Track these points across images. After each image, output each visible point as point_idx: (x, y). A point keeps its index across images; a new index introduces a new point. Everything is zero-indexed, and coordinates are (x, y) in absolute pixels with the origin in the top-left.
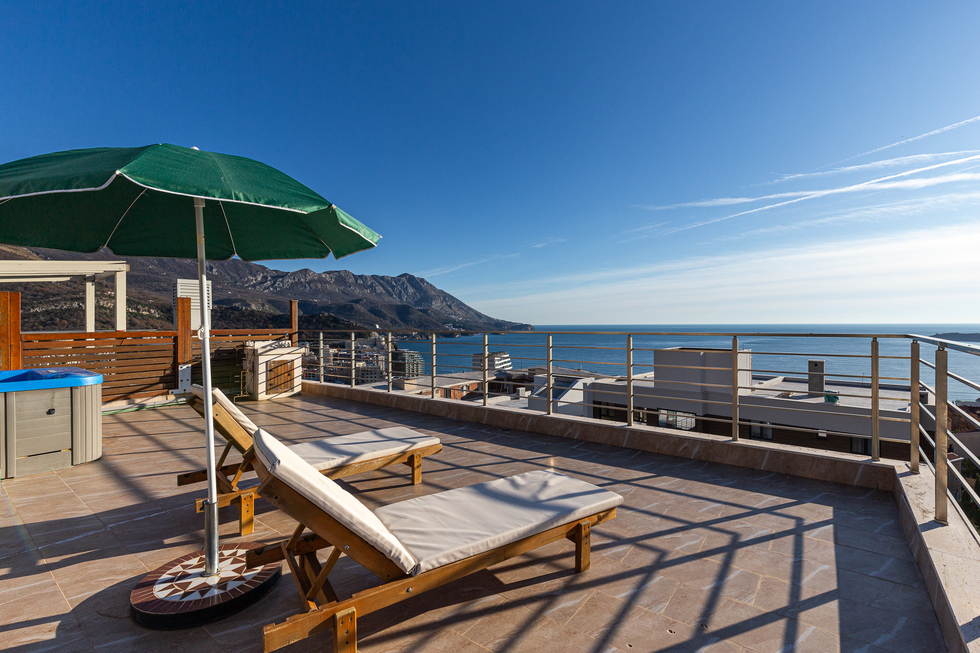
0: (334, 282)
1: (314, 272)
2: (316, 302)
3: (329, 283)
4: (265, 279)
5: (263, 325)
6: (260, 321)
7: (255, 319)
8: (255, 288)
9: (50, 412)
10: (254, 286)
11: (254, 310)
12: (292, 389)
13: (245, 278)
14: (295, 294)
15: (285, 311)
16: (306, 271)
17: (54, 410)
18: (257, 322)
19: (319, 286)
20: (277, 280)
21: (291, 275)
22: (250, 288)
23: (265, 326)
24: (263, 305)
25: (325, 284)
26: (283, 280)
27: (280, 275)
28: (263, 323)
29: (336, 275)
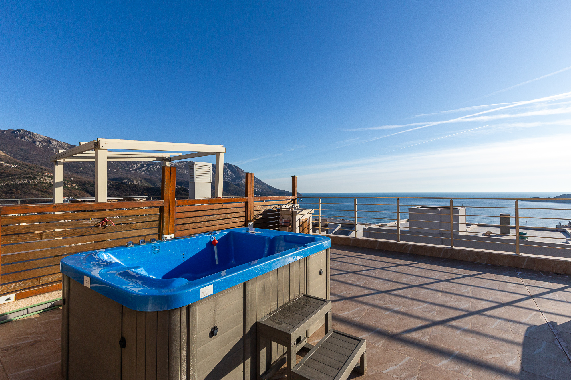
0: (184, 168)
3: (181, 168)
4: (142, 166)
6: (140, 191)
7: (136, 190)
10: (136, 170)
11: (136, 184)
13: (130, 165)
15: (154, 185)
18: (138, 192)
20: (149, 167)
21: (158, 164)
22: (133, 171)
23: (143, 194)
24: (141, 181)
26: (153, 167)
27: (152, 163)
28: (141, 192)
29: (185, 164)
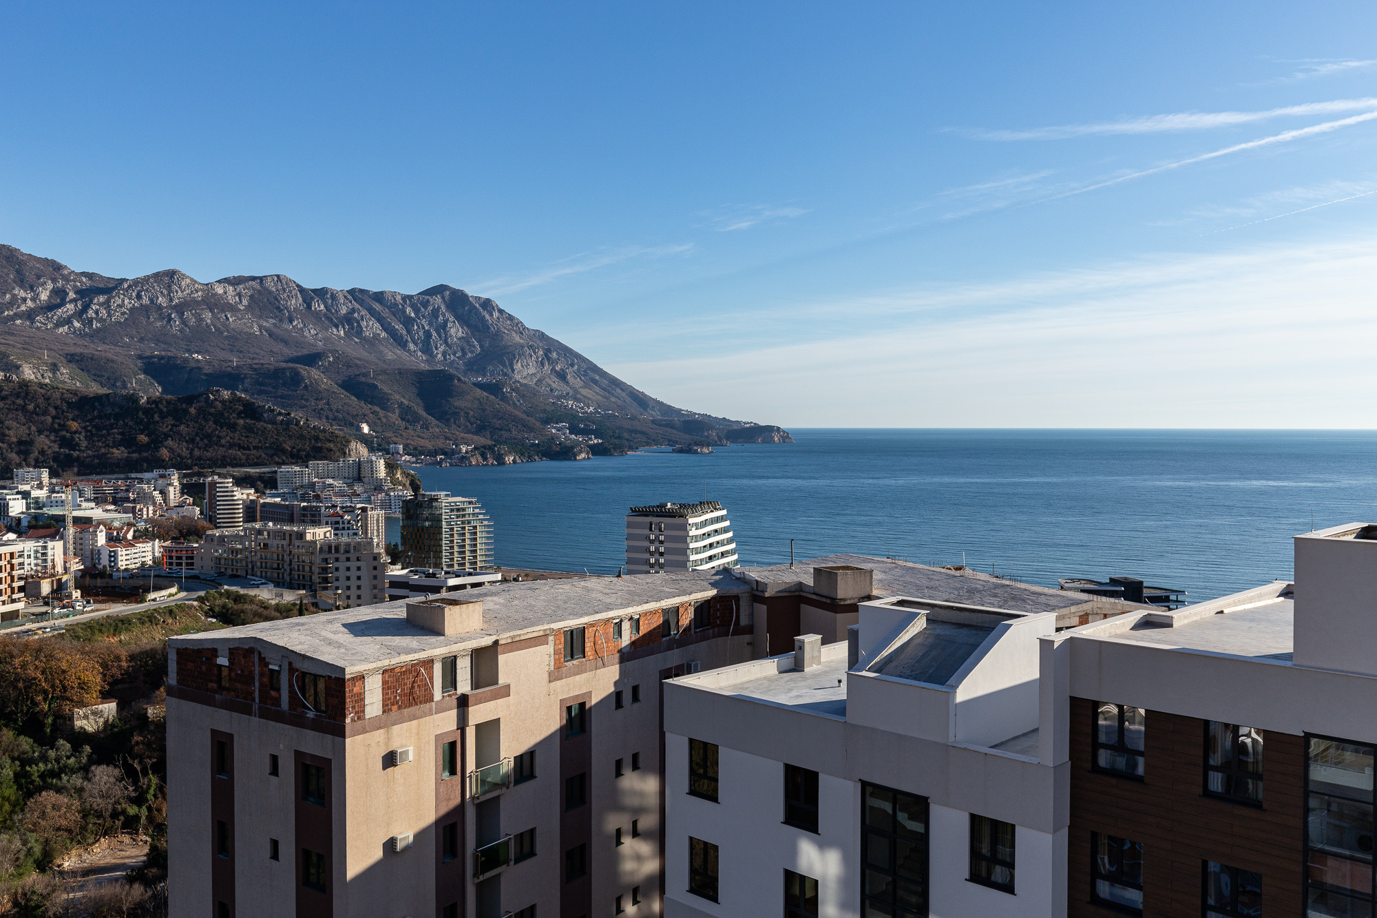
0: (248, 308)
1: (192, 280)
2: (198, 361)
3: (233, 309)
4: (59, 296)
5: (53, 423)
6: (45, 413)
7: (31, 407)
8: (33, 322)
10: (30, 315)
11: (30, 381)
13: (4, 294)
14: (142, 340)
15: (114, 385)
16: (172, 277)
18: (37, 414)
19: (208, 316)
20: (91, 301)
21: (129, 286)
22: (18, 322)
23: (59, 424)
24: (54, 368)
25: (223, 311)
26: (108, 301)
27: (101, 286)
28: (54, 418)
29: (254, 289)
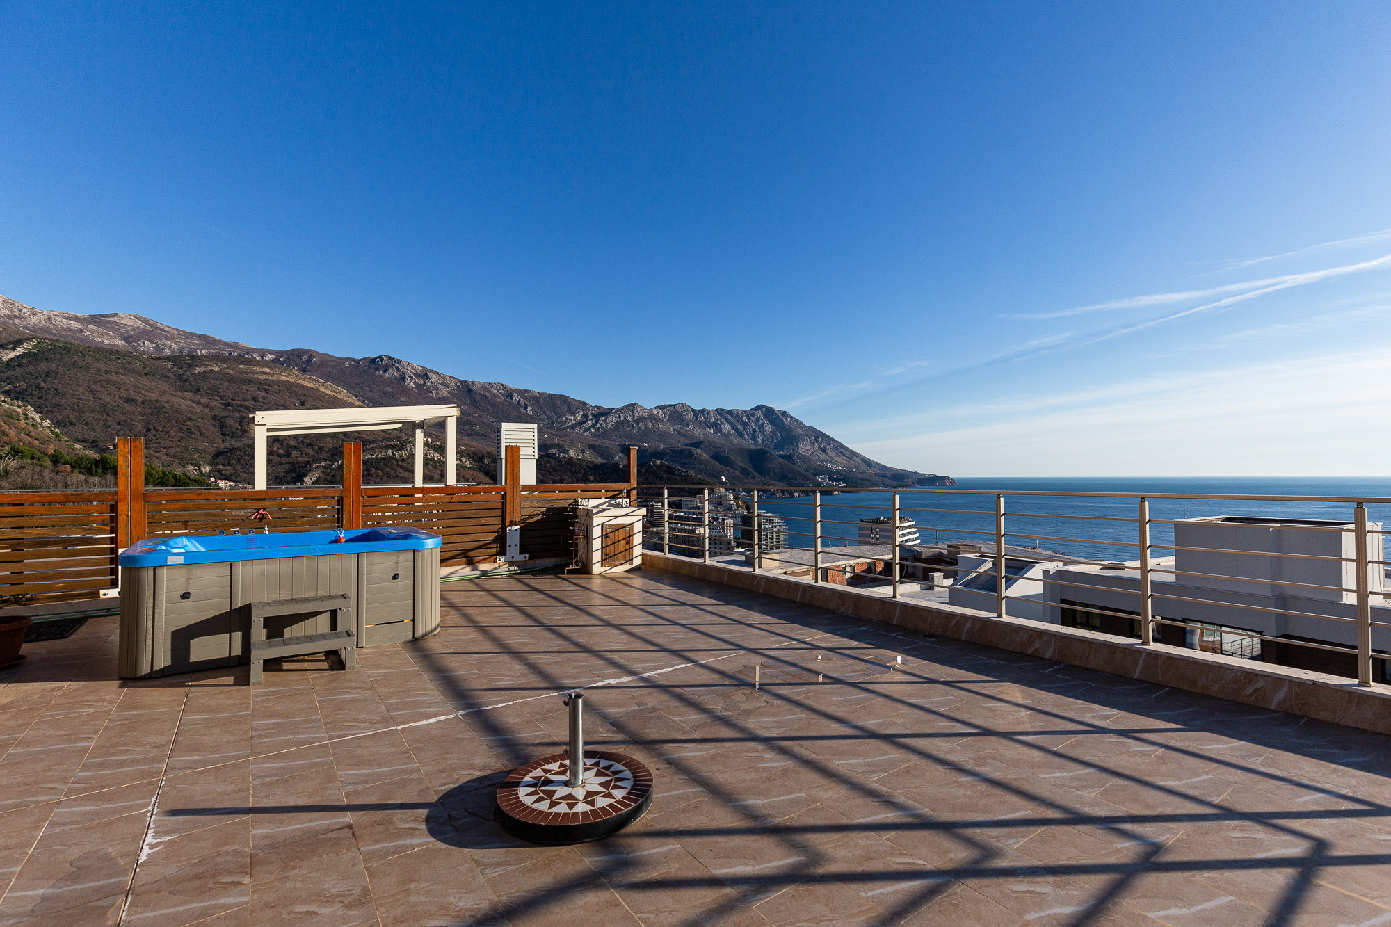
0: (668, 420)
1: (643, 407)
2: (645, 446)
3: (661, 421)
4: (585, 416)
6: (579, 472)
7: (574, 470)
8: (574, 430)
9: (395, 577)
10: (573, 427)
11: (573, 457)
12: (631, 560)
13: (564, 417)
14: (620, 437)
15: (608, 459)
16: (634, 406)
17: (398, 574)
18: (576, 473)
19: (650, 425)
20: (599, 420)
21: (615, 412)
22: (568, 430)
24: (583, 451)
25: (657, 422)
26: (606, 419)
27: (603, 412)
28: (584, 476)
29: (671, 411)
